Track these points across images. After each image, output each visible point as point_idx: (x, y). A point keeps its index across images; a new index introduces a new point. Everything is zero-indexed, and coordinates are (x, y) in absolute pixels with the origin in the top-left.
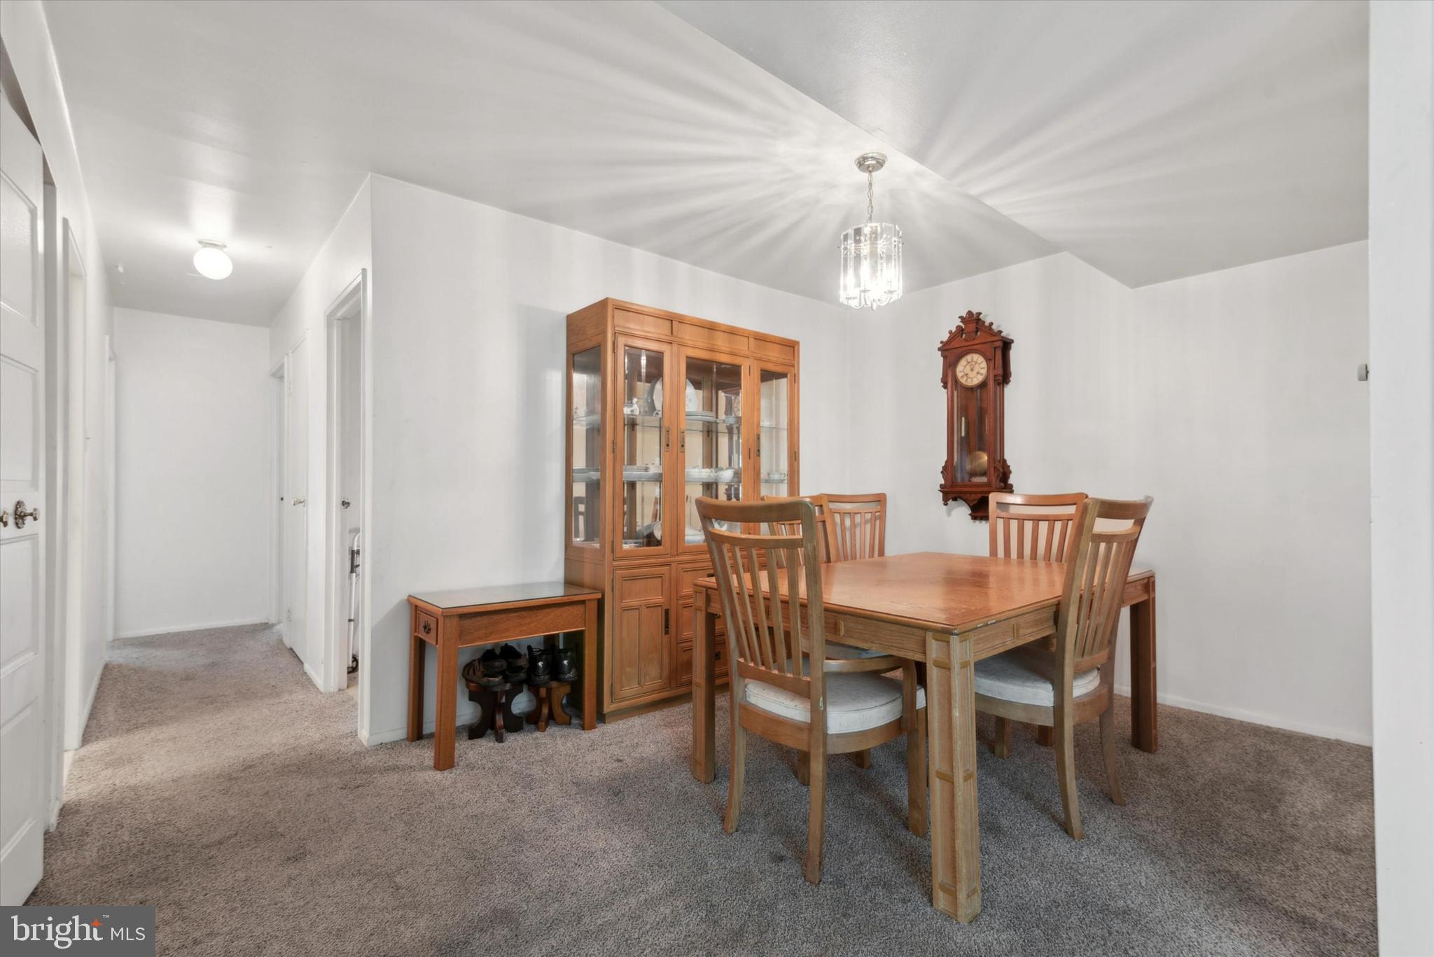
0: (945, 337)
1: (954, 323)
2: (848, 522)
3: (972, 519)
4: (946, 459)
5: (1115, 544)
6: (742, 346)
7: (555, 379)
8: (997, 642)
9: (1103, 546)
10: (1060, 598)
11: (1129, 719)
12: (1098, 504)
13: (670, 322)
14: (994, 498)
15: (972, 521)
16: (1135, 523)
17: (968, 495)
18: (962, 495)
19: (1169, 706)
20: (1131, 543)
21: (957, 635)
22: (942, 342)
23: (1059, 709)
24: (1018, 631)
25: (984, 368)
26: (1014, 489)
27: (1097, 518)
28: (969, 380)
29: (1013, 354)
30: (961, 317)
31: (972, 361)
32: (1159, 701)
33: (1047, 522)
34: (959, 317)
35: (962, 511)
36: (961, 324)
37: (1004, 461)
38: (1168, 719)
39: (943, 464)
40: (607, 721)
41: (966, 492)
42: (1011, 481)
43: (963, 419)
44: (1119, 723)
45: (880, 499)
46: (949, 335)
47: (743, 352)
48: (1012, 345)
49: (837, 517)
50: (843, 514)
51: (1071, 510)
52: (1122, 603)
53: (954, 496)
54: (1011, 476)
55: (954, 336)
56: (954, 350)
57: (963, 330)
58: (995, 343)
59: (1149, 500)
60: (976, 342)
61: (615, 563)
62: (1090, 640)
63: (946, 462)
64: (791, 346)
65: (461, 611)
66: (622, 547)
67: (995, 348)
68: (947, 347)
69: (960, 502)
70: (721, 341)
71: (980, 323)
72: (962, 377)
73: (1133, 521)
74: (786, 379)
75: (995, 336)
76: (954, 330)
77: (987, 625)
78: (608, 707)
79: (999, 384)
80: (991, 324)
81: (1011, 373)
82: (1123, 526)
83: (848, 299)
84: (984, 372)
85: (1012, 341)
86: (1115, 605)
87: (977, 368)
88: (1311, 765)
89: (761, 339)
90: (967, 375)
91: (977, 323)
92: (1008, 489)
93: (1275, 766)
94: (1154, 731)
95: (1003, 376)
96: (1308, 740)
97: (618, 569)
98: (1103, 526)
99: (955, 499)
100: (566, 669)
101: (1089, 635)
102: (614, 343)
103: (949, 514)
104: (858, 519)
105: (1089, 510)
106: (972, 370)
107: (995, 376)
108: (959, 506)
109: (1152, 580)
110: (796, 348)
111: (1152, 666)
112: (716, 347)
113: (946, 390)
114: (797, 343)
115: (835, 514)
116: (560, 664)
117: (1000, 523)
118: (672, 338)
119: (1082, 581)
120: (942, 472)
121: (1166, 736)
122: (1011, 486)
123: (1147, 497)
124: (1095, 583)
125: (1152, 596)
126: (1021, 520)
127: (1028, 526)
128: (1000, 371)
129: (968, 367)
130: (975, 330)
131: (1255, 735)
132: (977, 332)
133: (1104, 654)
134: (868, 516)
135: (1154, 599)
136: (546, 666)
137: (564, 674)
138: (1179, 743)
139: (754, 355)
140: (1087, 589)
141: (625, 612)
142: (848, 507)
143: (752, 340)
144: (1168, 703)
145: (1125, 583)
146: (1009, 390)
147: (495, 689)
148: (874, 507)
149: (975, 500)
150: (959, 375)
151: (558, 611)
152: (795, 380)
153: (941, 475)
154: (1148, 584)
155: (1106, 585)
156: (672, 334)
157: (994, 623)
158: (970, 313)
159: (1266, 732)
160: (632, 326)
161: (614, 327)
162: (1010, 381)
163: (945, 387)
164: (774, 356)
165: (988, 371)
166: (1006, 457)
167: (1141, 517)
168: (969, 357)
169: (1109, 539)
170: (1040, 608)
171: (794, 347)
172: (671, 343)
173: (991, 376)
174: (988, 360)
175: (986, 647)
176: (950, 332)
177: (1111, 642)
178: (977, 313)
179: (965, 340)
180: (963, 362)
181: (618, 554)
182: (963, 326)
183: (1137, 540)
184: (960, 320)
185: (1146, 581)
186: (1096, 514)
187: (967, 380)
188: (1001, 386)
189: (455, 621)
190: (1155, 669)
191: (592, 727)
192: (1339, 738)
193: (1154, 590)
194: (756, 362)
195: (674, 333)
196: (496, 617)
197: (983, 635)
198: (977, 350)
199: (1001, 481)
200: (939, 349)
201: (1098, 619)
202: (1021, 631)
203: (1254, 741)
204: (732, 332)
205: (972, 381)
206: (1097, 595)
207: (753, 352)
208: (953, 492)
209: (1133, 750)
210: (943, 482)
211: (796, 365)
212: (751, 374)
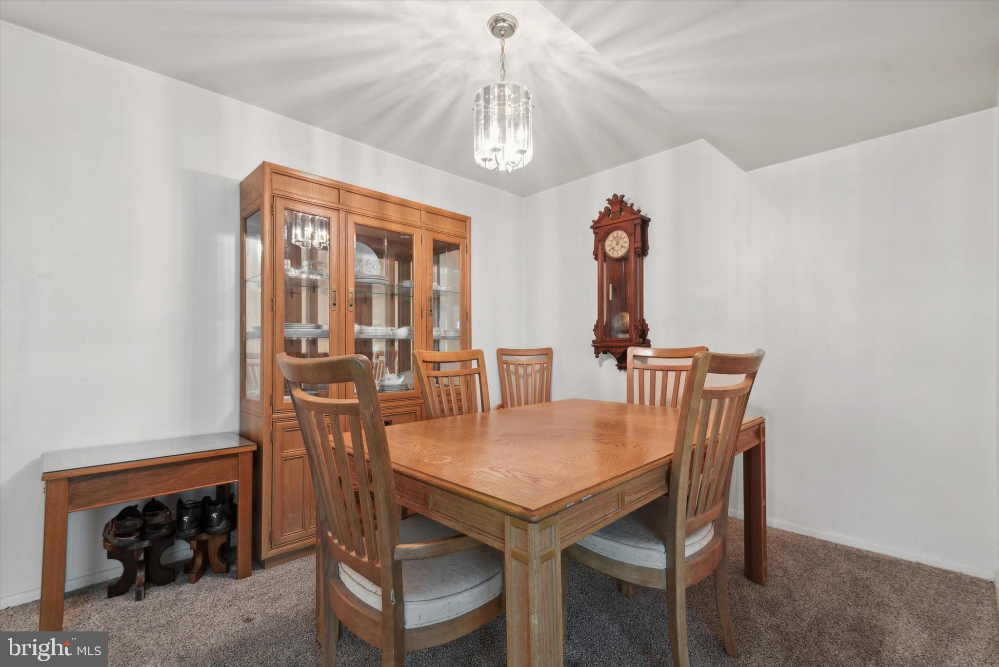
0: (596, 217)
1: (603, 205)
2: (521, 371)
3: (618, 369)
4: (597, 319)
5: (727, 400)
6: (415, 217)
7: (229, 242)
8: (596, 517)
9: (715, 402)
10: (670, 457)
11: (742, 544)
12: (709, 359)
13: (337, 191)
14: (632, 351)
15: (618, 370)
16: (747, 377)
17: (615, 349)
18: (610, 349)
19: (776, 529)
20: (743, 397)
21: (536, 523)
22: (593, 221)
23: (670, 571)
24: (623, 499)
25: (626, 242)
26: (651, 344)
27: (708, 374)
28: (615, 253)
29: (651, 230)
30: (608, 200)
31: (618, 237)
32: (768, 524)
33: (675, 372)
34: (607, 200)
35: (611, 362)
36: (609, 206)
37: (644, 320)
38: (775, 544)
39: (595, 323)
40: (266, 566)
41: (613, 347)
42: (649, 337)
43: (611, 285)
44: (734, 550)
45: (548, 353)
46: (599, 215)
47: (414, 223)
48: (650, 223)
49: (512, 368)
50: (517, 365)
51: (689, 362)
52: (735, 451)
53: (605, 349)
54: (649, 332)
55: (602, 216)
56: (603, 228)
57: (610, 210)
58: (635, 221)
59: (761, 354)
60: (620, 220)
61: (274, 416)
62: (703, 497)
63: (597, 321)
64: (463, 221)
65: (69, 474)
66: (282, 399)
67: (635, 225)
68: (598, 225)
69: (609, 355)
70: (392, 212)
71: (624, 205)
72: (610, 250)
73: (744, 375)
74: (458, 251)
75: (635, 214)
76: (603, 211)
77: (581, 501)
78: (266, 553)
79: (639, 256)
80: (632, 205)
81: (648, 246)
82: (734, 381)
83: (485, 160)
84: (627, 245)
85: (649, 220)
86: (729, 453)
87: (621, 243)
88: (902, 595)
89: (432, 212)
90: (613, 248)
91: (621, 204)
92: (646, 343)
93: (871, 598)
94: (764, 563)
95: (642, 249)
96: (894, 563)
97: (279, 421)
98: (714, 381)
99: (605, 352)
100: (215, 522)
101: (702, 493)
102: (272, 206)
103: (601, 365)
104: (529, 369)
105: (700, 365)
106: (617, 244)
107: (635, 248)
108: (609, 358)
109: (762, 426)
110: (468, 223)
111: (763, 505)
112: (387, 217)
113: (597, 262)
114: (469, 218)
115: (511, 365)
116: (210, 517)
117: (636, 373)
118: (339, 206)
119: (694, 439)
120: (594, 330)
121: (775, 564)
122: (649, 341)
123: (759, 350)
124: (709, 435)
125: (762, 441)
126: (653, 370)
127: (659, 375)
128: (639, 244)
129: (614, 242)
130: (620, 210)
131: (849, 560)
132: (621, 211)
133: (718, 508)
134: (538, 367)
135: (764, 443)
136: (191, 521)
137: (212, 527)
138: (786, 571)
139: (427, 226)
140: (699, 444)
141: (286, 461)
142: (523, 359)
143: (423, 213)
144: (775, 526)
145: (739, 432)
146: (646, 260)
147: (131, 548)
148: (543, 359)
149: (620, 353)
150: (607, 248)
151: (205, 466)
152: (467, 249)
153: (593, 333)
154: (759, 430)
155: (720, 437)
156: (339, 202)
157: (591, 498)
158: (615, 196)
159: (858, 556)
160: (294, 191)
161: (272, 189)
162: (648, 253)
163: (596, 259)
164: (447, 231)
165: (630, 245)
166: (645, 317)
167: (753, 371)
168: (615, 234)
169: (720, 394)
170: (652, 468)
171: (465, 222)
172: (338, 210)
173: (632, 248)
174: (630, 235)
175: (580, 527)
176: (600, 213)
177: (725, 495)
178: (621, 196)
179: (612, 219)
180: (610, 237)
181: (278, 406)
182: (610, 207)
183: (749, 394)
184: (608, 202)
185: (757, 427)
186: (707, 368)
187: (613, 252)
188: (641, 258)
189: (63, 485)
190: (765, 507)
191: (247, 574)
192: (919, 561)
193: (764, 435)
194: (428, 232)
195: (341, 201)
196: (121, 477)
197: (578, 513)
198: (621, 227)
199: (640, 337)
200: (591, 227)
201: (712, 474)
202: (627, 499)
203: (849, 567)
204: (403, 204)
205: (617, 253)
206: (709, 452)
207: (425, 223)
208: (604, 347)
209: (746, 582)
210: (595, 339)
211: (468, 238)
212: (424, 242)
